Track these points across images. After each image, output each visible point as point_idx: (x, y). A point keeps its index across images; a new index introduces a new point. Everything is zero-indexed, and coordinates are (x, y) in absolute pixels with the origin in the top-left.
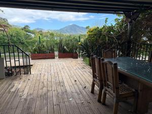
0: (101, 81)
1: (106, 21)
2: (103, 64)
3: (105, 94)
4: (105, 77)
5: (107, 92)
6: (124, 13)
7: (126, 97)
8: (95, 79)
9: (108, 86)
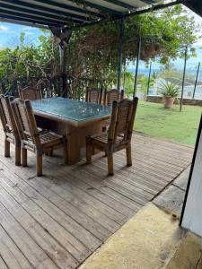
0: (16, 133)
1: (22, 39)
2: (13, 105)
3: (25, 151)
4: (19, 126)
5: (26, 147)
6: (50, 28)
7: (52, 147)
8: (8, 134)
9: (26, 137)
